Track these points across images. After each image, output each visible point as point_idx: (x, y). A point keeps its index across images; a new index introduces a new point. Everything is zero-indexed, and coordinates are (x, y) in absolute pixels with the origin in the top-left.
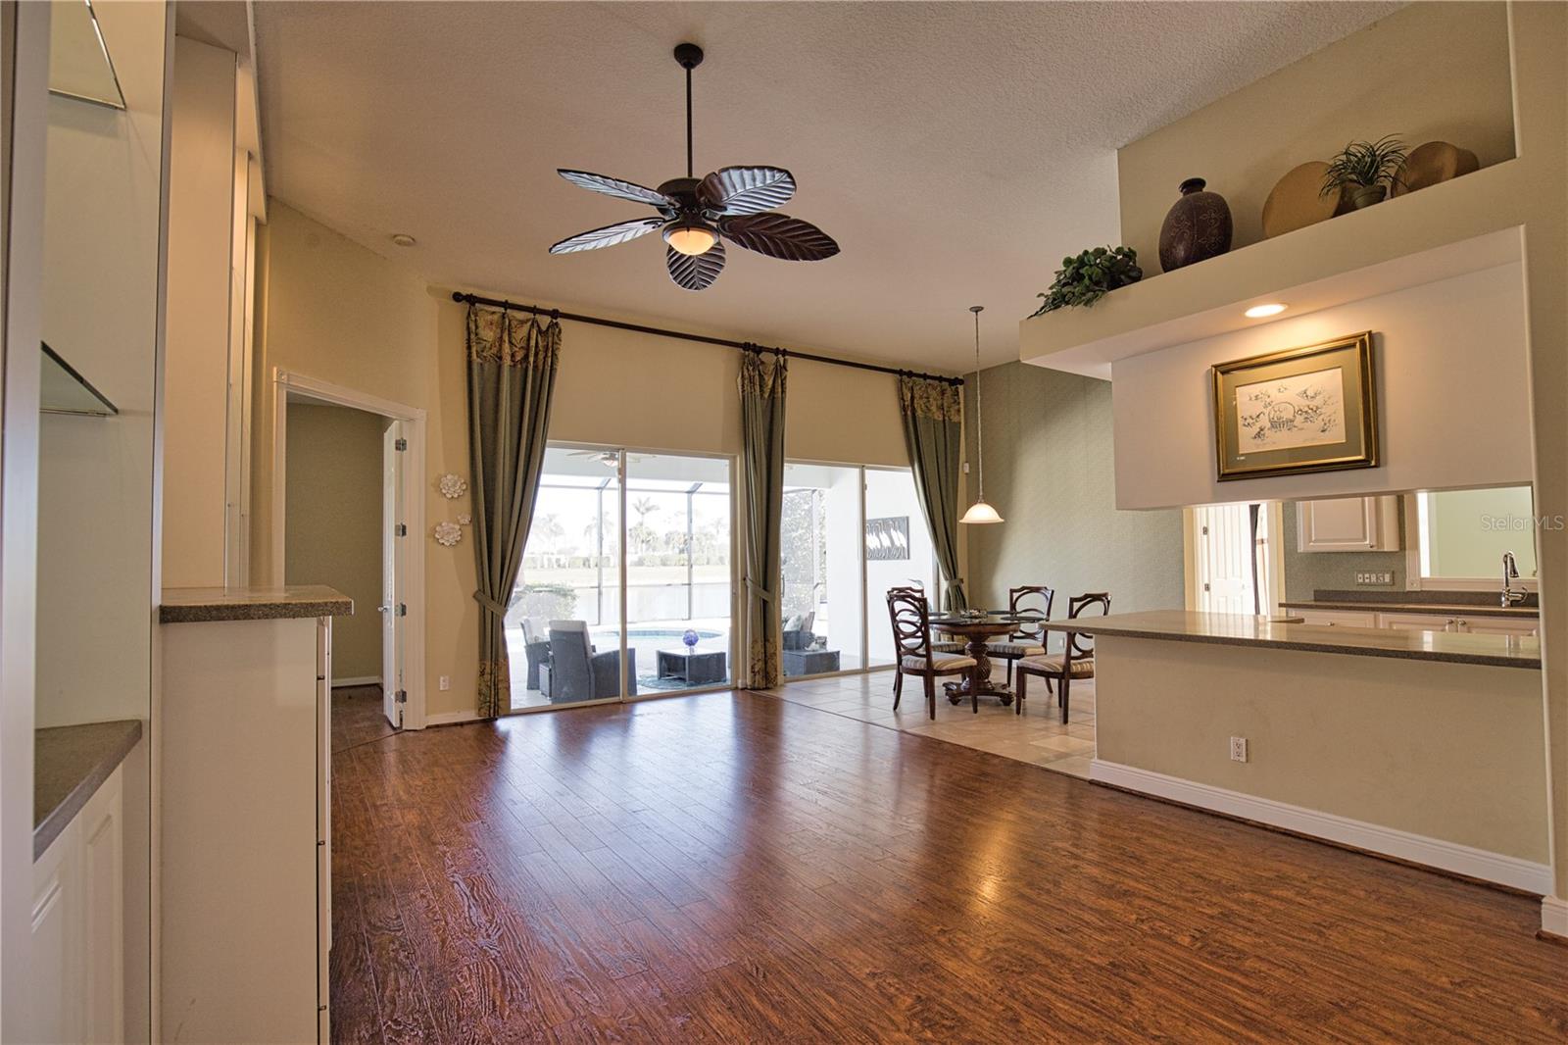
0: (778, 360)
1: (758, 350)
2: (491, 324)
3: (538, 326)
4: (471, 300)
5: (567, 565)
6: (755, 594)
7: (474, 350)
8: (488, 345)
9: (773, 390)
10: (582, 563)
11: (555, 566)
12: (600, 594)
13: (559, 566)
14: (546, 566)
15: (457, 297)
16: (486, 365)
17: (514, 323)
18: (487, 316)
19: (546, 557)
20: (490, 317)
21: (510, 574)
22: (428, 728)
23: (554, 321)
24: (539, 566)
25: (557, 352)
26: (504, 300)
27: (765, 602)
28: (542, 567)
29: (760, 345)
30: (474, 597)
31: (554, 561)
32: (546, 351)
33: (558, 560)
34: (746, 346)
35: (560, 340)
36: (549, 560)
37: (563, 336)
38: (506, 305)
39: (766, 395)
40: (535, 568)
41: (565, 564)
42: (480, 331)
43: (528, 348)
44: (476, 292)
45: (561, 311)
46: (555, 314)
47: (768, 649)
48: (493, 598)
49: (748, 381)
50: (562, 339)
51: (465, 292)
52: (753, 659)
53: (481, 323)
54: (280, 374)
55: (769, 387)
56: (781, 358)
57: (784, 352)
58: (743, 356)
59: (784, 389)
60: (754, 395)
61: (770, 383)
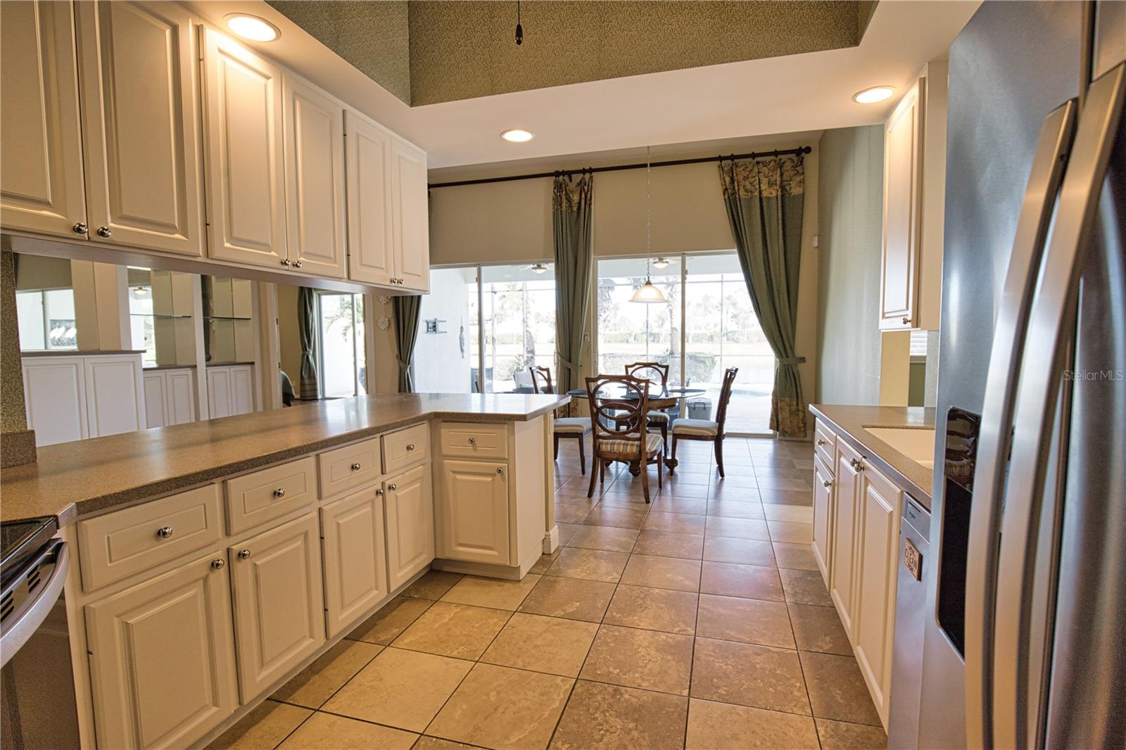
0: (584, 179)
1: (569, 174)
21: (407, 345)
29: (568, 170)
30: (396, 357)
34: (557, 174)
48: (401, 359)
55: (575, 202)
56: (587, 176)
57: (591, 171)
58: (556, 182)
59: (588, 202)
60: (561, 211)
61: (576, 198)
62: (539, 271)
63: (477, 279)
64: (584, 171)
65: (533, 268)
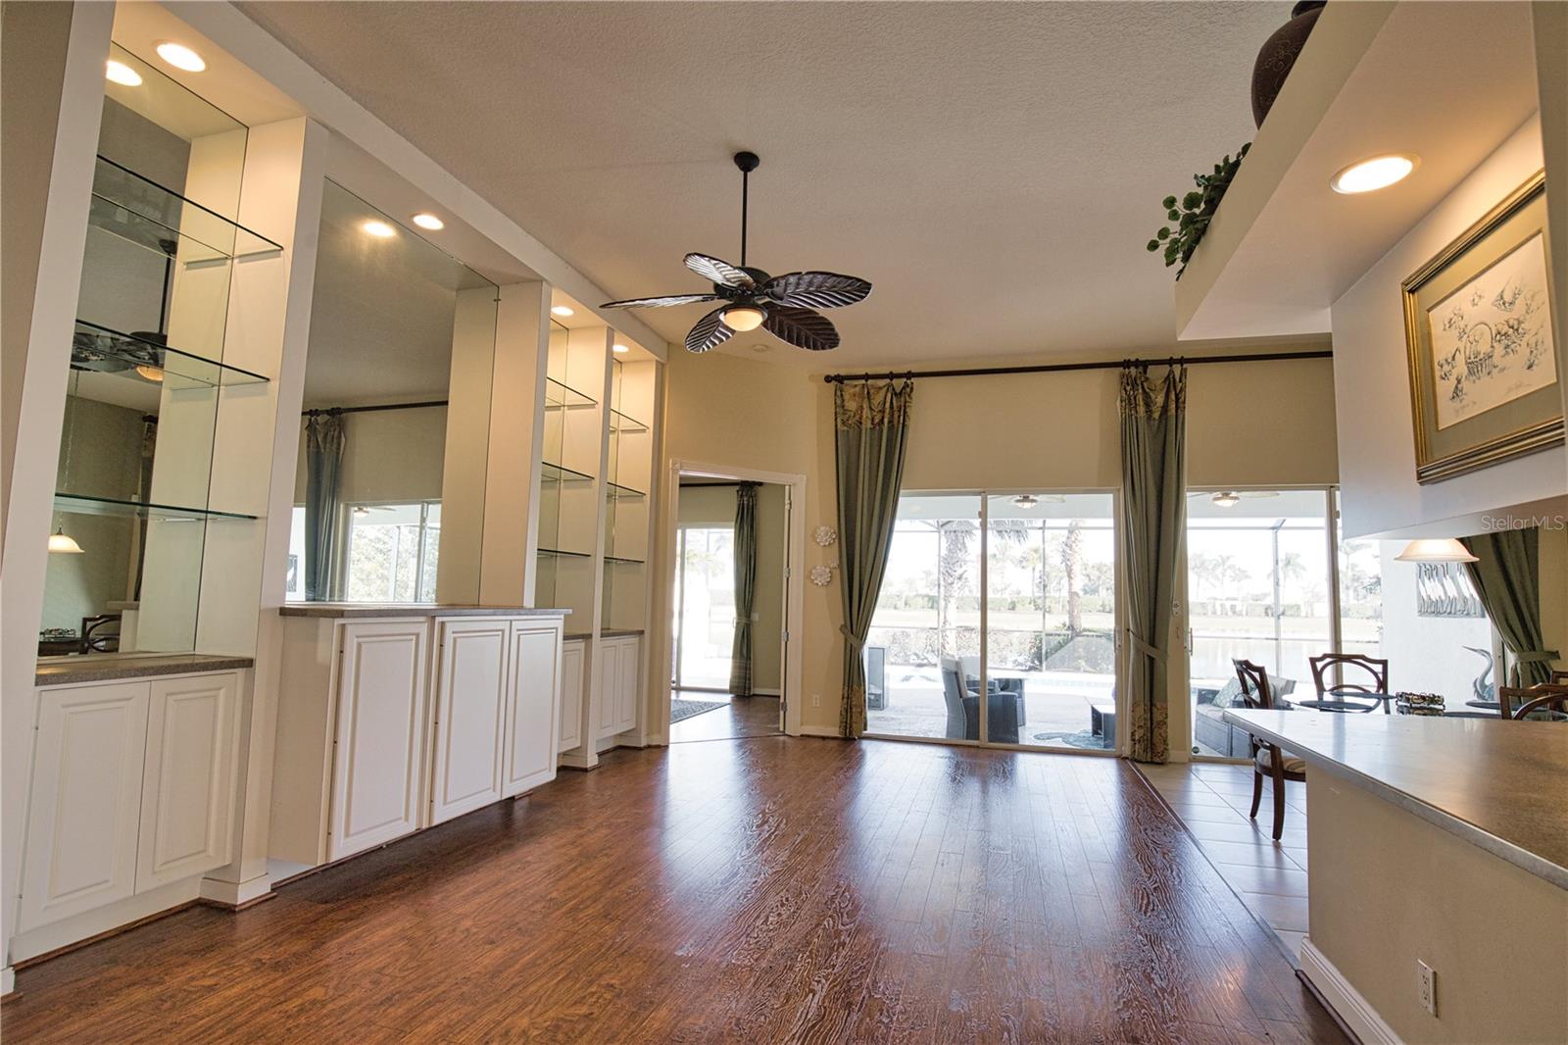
0: (1171, 372)
1: (1143, 365)
2: (854, 395)
3: (893, 389)
4: (840, 379)
5: (1244, 613)
6: (1137, 650)
7: (839, 420)
8: (852, 414)
9: (1165, 408)
10: (1263, 611)
11: (1230, 613)
12: (1278, 647)
13: (1234, 612)
14: (1219, 613)
15: (828, 379)
16: (851, 431)
17: (872, 391)
18: (851, 389)
19: (1218, 603)
20: (852, 390)
21: (866, 612)
22: (802, 736)
23: (908, 382)
24: (1210, 612)
25: (907, 410)
26: (864, 373)
27: (1152, 660)
28: (1214, 613)
29: (1144, 359)
30: (841, 629)
31: (1228, 606)
32: (900, 411)
33: (1233, 608)
34: (1126, 364)
35: (911, 398)
36: (1222, 606)
37: (913, 395)
38: (867, 377)
39: (1156, 415)
40: (1205, 614)
41: (1241, 611)
42: (846, 404)
43: (883, 411)
44: (843, 372)
45: (913, 371)
46: (909, 375)
47: (1154, 716)
48: (852, 633)
49: (1129, 403)
50: (914, 398)
51: (833, 373)
52: (1134, 724)
53: (846, 397)
54: (674, 464)
55: (1158, 405)
56: (1177, 369)
57: (1182, 361)
58: (1122, 376)
59: (1180, 405)
60: (1136, 418)
61: (1160, 400)
62: (1027, 505)
63: (980, 513)
64: (1171, 362)
65: (1018, 501)
